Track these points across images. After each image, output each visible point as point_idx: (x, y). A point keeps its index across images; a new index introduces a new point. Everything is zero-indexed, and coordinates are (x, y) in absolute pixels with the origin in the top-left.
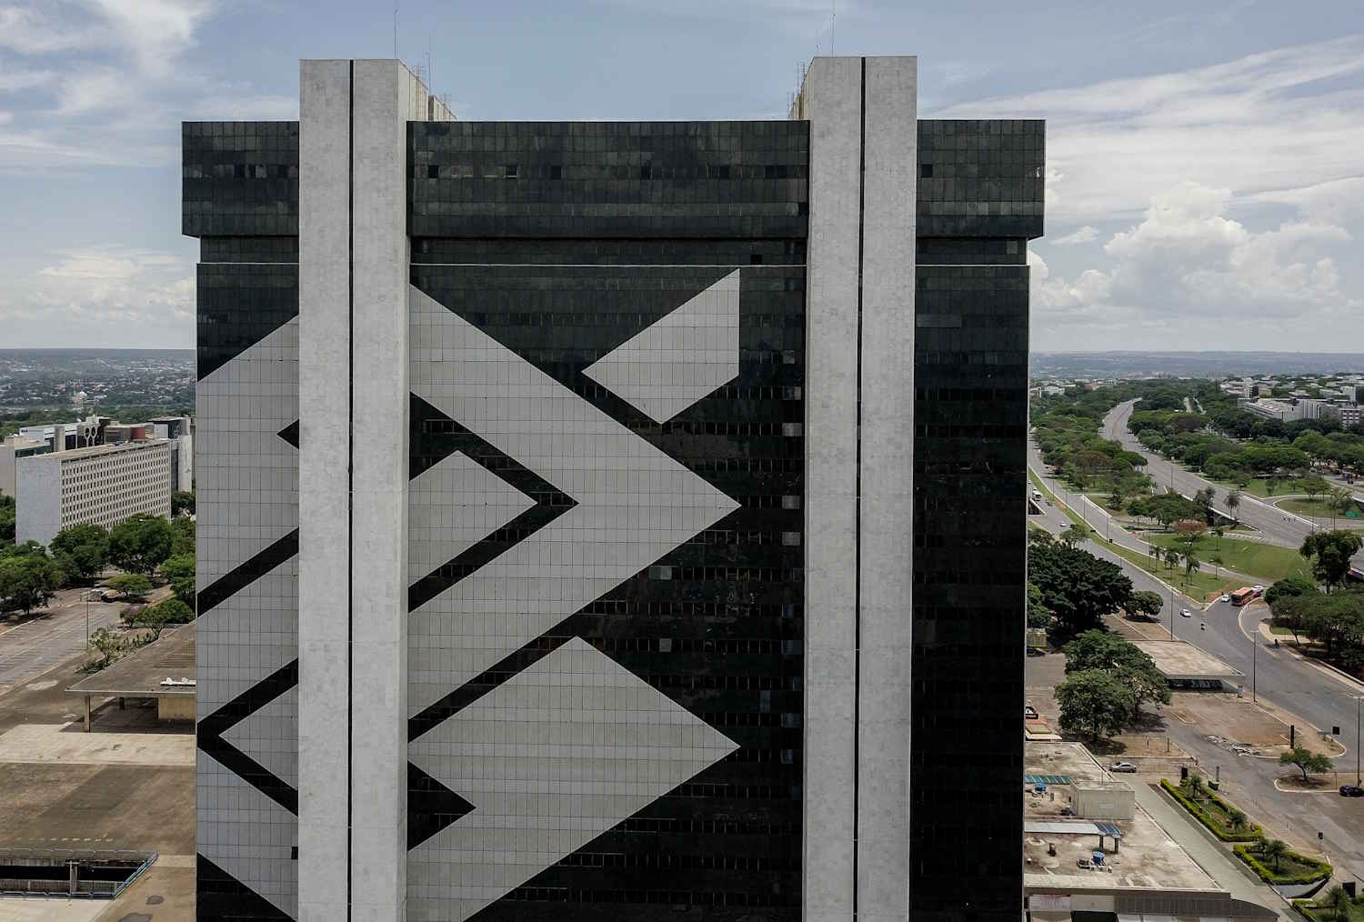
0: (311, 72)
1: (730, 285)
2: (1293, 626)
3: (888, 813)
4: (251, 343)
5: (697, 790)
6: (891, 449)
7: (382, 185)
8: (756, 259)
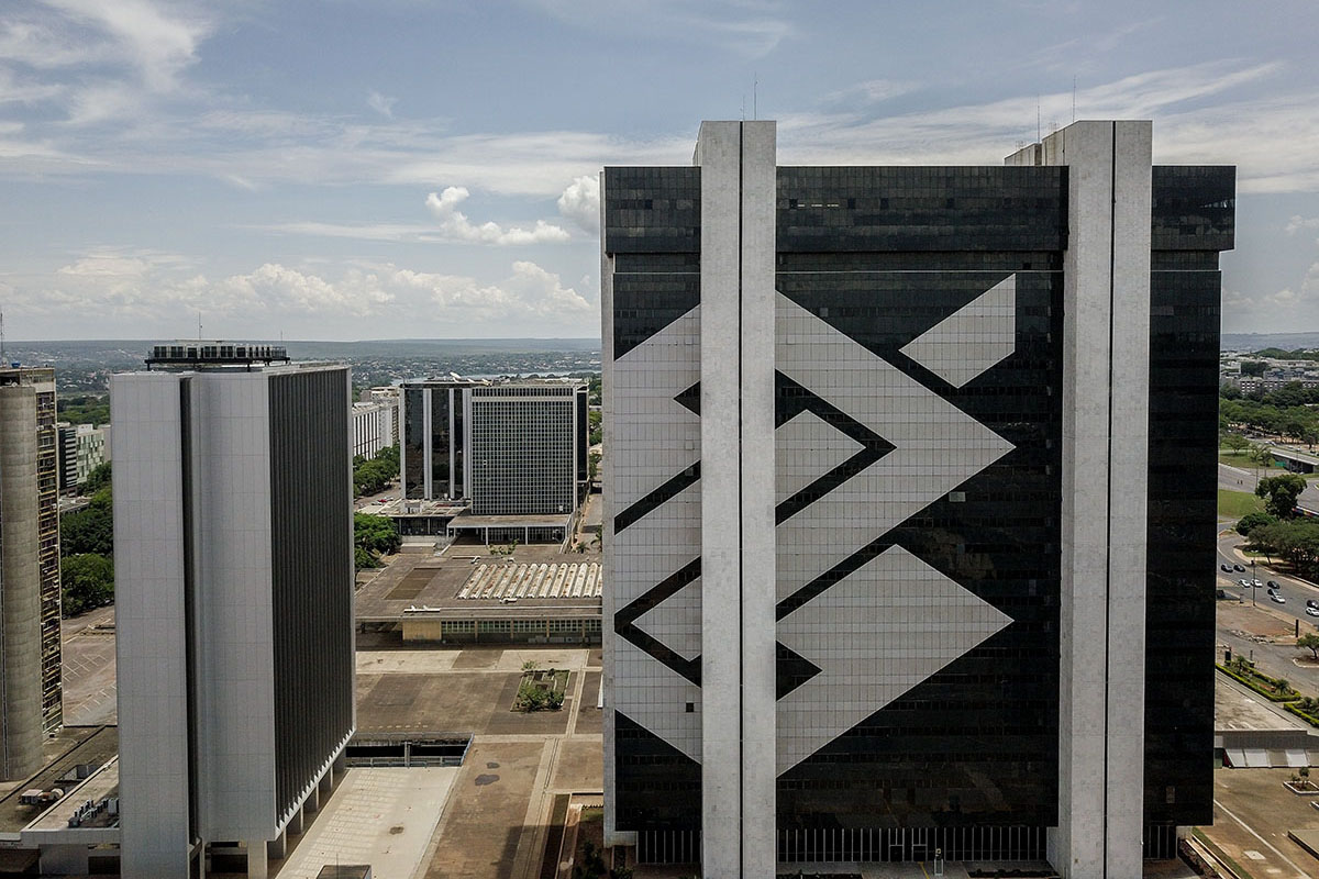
0: (710, 130)
1: (1009, 284)
2: (1267, 551)
3: (1129, 663)
4: (654, 331)
5: (984, 653)
6: (1133, 404)
7: (764, 215)
8: (1027, 266)
